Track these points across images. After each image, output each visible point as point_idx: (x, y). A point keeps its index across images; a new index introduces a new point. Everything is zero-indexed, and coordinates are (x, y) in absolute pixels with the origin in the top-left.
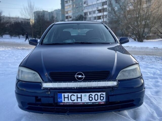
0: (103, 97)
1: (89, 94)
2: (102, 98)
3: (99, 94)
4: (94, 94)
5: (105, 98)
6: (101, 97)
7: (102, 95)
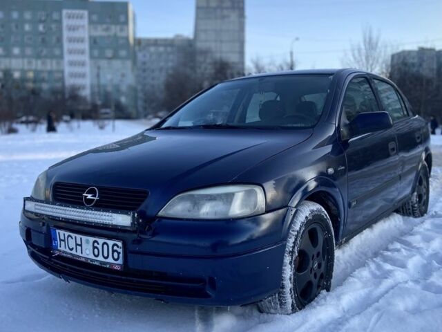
0: (119, 253)
1: (94, 239)
2: (116, 255)
3: (111, 243)
4: (101, 241)
5: (121, 255)
6: (114, 251)
7: (115, 248)
